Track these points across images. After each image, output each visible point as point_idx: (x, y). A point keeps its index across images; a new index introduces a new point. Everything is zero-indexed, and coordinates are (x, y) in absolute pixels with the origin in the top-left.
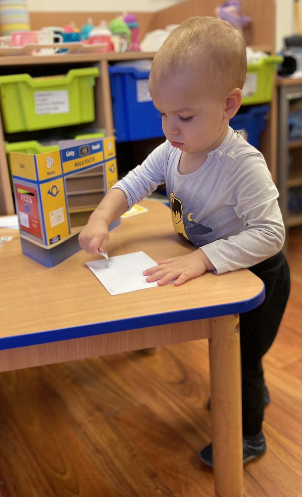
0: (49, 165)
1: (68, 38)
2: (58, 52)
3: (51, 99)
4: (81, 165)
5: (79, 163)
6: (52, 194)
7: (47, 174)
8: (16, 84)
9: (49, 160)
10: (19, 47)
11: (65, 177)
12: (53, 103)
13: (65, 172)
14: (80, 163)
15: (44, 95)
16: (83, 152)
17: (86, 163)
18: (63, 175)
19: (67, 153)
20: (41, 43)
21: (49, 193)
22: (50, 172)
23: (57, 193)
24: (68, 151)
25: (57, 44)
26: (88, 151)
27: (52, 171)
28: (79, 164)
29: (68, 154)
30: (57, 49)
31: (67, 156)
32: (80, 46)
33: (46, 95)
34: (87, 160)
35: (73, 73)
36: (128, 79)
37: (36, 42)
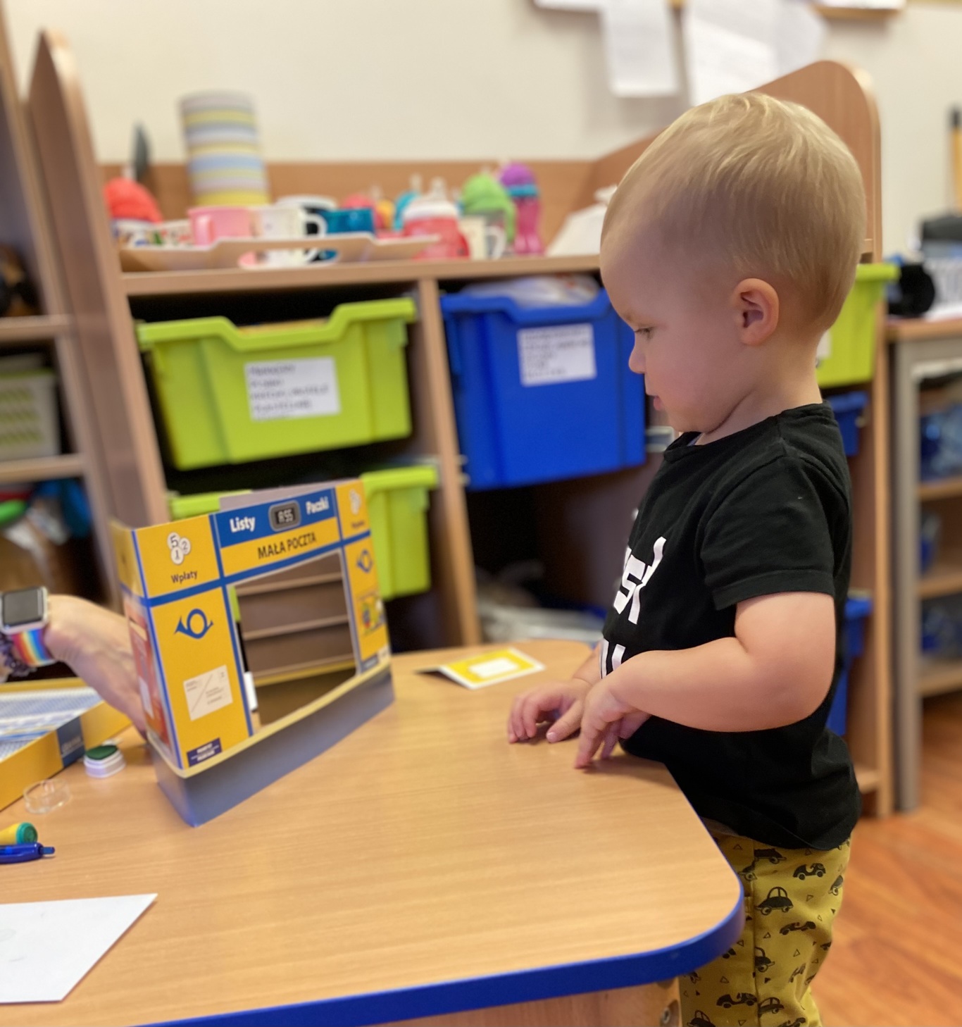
0: (177, 556)
1: (340, 223)
2: (317, 259)
3: (289, 382)
4: (277, 553)
5: (270, 547)
6: (189, 632)
7: (171, 580)
8: (194, 341)
9: (176, 541)
10: (204, 248)
11: (231, 588)
12: (297, 392)
13: (227, 573)
14: (273, 548)
15: (270, 371)
16: (281, 518)
17: (292, 547)
18: (223, 582)
19: (232, 522)
20: (267, 236)
21: (180, 628)
22: (181, 574)
23: (206, 629)
24: (237, 519)
25: (313, 238)
26: (294, 518)
27: (188, 572)
28: (271, 552)
29: (235, 526)
30: (313, 253)
31: (234, 530)
32: (367, 241)
33: (275, 371)
34: (295, 539)
35: (345, 312)
36: (495, 326)
37: (254, 233)
